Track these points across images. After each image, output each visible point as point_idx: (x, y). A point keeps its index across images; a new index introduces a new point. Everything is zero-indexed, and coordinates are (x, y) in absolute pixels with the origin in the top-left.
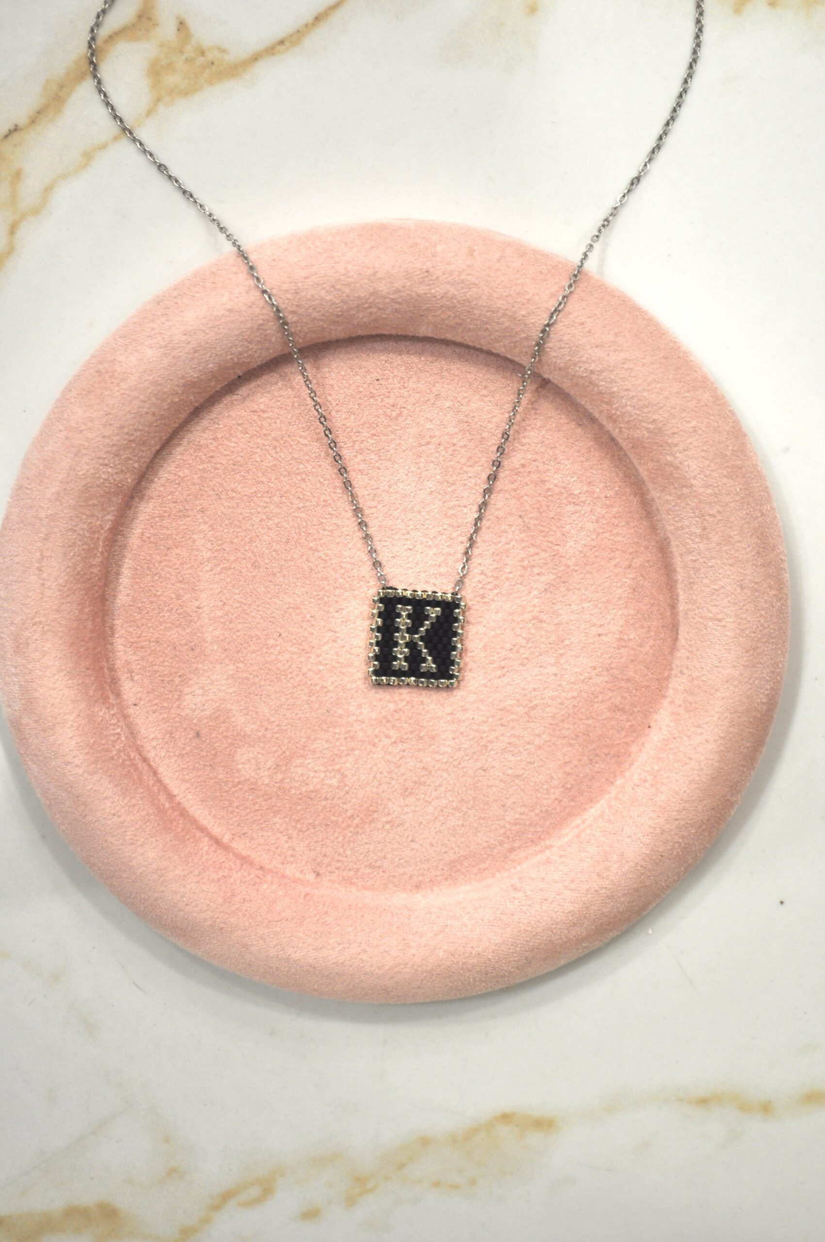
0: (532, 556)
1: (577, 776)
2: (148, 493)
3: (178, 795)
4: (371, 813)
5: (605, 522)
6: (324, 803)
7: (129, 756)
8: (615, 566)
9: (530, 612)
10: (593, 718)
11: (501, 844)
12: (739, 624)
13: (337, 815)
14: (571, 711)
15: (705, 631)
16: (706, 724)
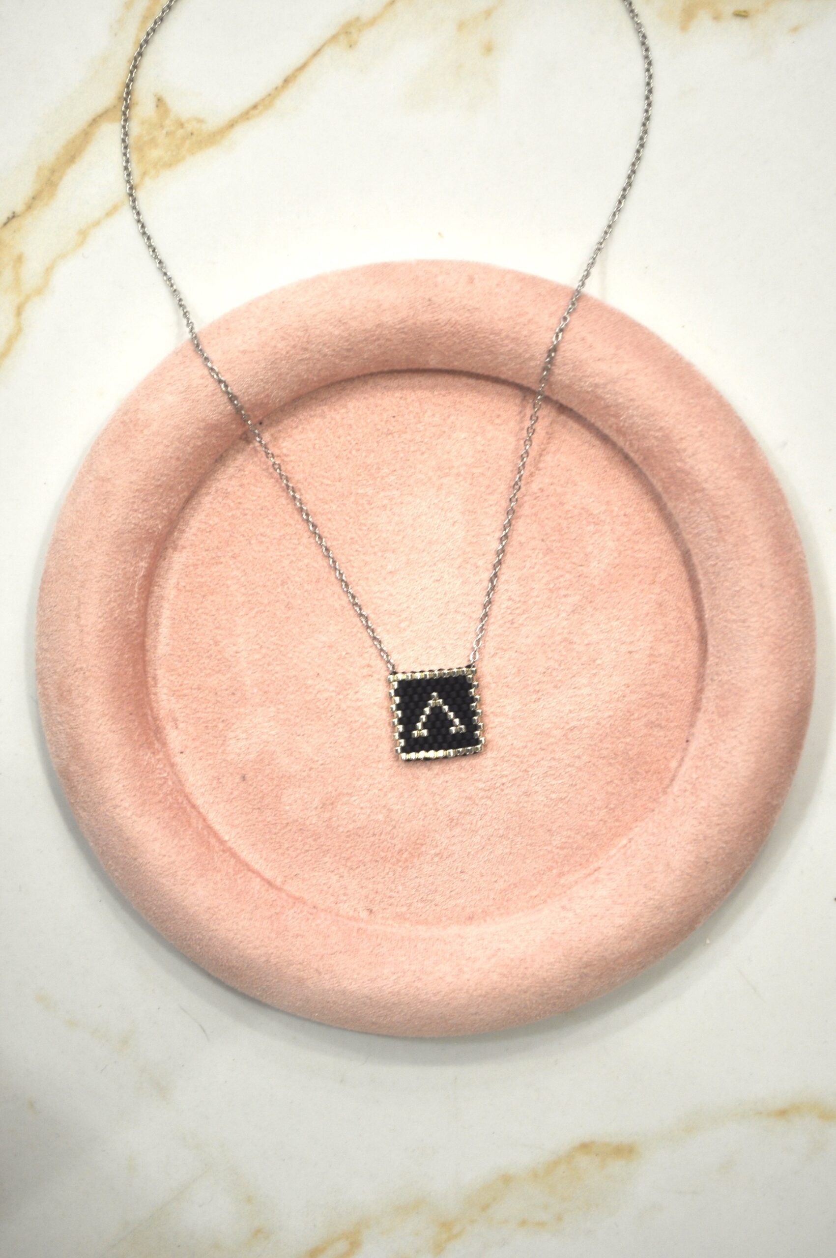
0: (557, 578)
1: (620, 795)
2: (181, 543)
3: (229, 840)
4: (419, 846)
5: (626, 540)
6: (372, 839)
7: (178, 800)
8: (640, 582)
9: (559, 634)
10: (630, 736)
11: (550, 869)
12: (763, 623)
13: (386, 850)
14: (608, 730)
15: (730, 635)
16: (740, 725)
